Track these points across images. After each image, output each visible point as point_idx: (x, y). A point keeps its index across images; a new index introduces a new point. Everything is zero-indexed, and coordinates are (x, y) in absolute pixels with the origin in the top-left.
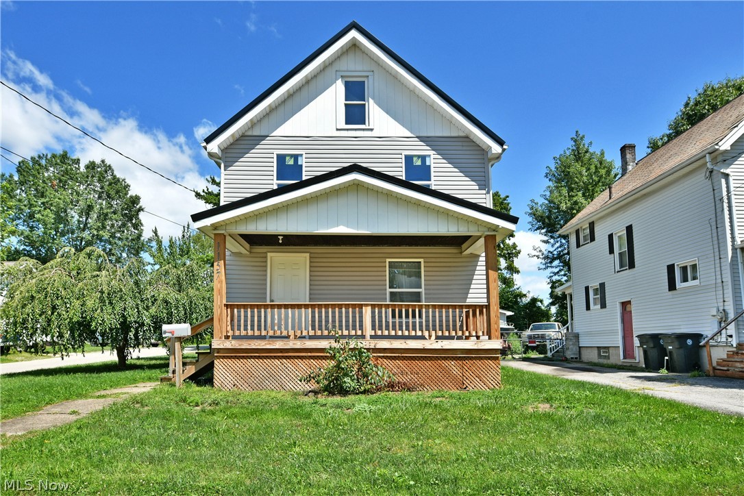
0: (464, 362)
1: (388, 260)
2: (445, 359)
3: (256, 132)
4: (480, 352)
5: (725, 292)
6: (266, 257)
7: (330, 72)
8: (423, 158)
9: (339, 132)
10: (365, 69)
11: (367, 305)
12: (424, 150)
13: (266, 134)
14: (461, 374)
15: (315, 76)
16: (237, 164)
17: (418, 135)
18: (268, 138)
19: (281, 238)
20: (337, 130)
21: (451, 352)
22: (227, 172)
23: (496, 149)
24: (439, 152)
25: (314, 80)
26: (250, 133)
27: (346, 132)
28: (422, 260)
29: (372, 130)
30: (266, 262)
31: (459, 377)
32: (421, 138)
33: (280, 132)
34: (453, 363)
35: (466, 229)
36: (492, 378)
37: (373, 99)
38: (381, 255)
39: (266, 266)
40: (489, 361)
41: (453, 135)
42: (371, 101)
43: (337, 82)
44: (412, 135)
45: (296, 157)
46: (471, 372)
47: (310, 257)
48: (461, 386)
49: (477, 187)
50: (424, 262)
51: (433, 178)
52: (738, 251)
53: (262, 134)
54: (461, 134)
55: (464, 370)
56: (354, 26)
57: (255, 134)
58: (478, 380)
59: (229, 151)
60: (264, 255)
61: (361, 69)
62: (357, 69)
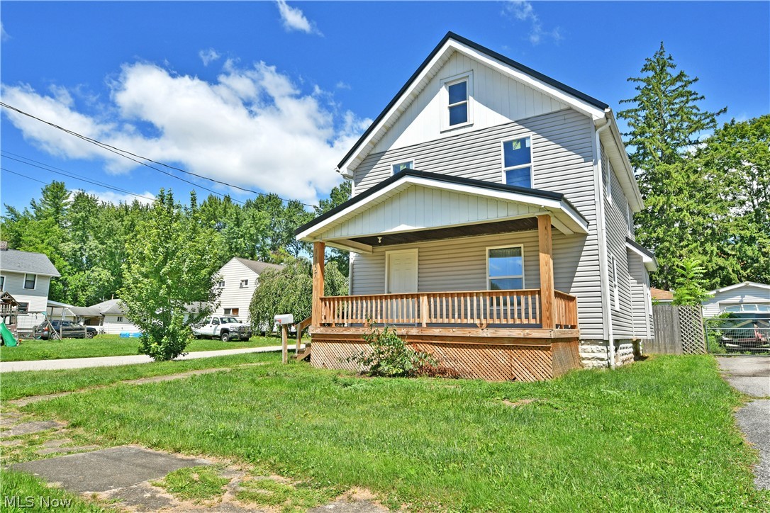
0: (513, 352)
1: (488, 248)
2: (493, 347)
3: (378, 150)
4: (528, 342)
6: (384, 255)
7: (436, 82)
8: (523, 141)
9: (443, 134)
10: (466, 70)
11: (423, 295)
12: (524, 133)
13: (385, 150)
14: (509, 364)
15: (423, 90)
16: (364, 179)
17: (517, 119)
18: (387, 153)
19: (380, 238)
20: (442, 132)
21: (498, 341)
22: (357, 188)
23: (597, 114)
24: (538, 131)
25: (422, 94)
26: (373, 152)
27: (449, 133)
28: (522, 245)
29: (472, 125)
30: (384, 259)
31: (507, 366)
32: (519, 122)
33: (397, 144)
34: (500, 352)
35: (516, 212)
36: (543, 370)
37: (473, 96)
38: (482, 244)
39: (384, 263)
40: (540, 351)
41: (554, 110)
42: (471, 98)
43: (441, 90)
44: (512, 121)
45: (408, 164)
46: (519, 363)
47: (419, 252)
48: (510, 377)
49: (582, 160)
50: (524, 247)
51: (532, 159)
53: (382, 151)
54: (563, 107)
55: (513, 360)
56: (451, 35)
57: (377, 152)
58: (528, 372)
59: (358, 170)
60: (382, 254)
61: (462, 72)
62: (459, 73)
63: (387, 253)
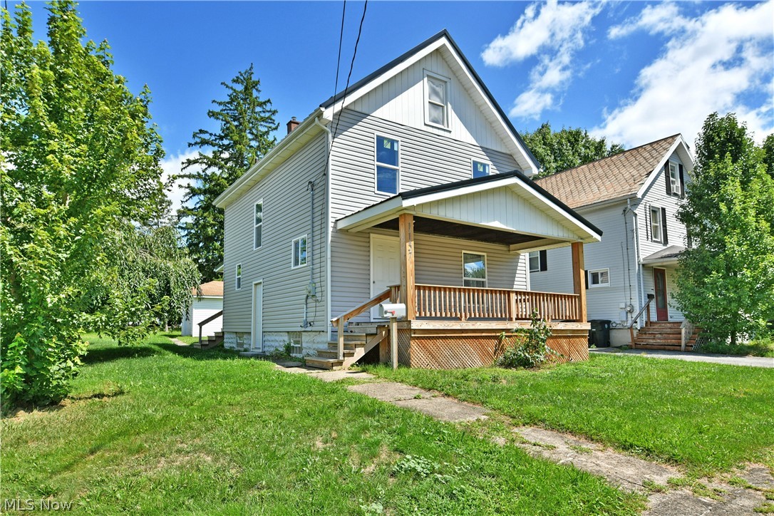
0: (570, 340)
1: (463, 252)
2: (561, 337)
4: (579, 332)
5: (632, 292)
6: (369, 238)
8: (484, 166)
9: (426, 127)
10: (445, 74)
12: (485, 159)
13: (367, 113)
14: (568, 349)
16: (341, 136)
17: (482, 146)
18: (369, 117)
20: (425, 124)
21: (564, 333)
22: (334, 144)
24: (493, 163)
25: (406, 72)
26: (352, 108)
27: (431, 128)
28: (485, 254)
29: (450, 132)
30: (369, 242)
32: (485, 149)
33: (379, 113)
34: (564, 341)
36: (584, 352)
37: (451, 103)
38: (458, 247)
40: (582, 339)
41: (503, 151)
42: (449, 105)
43: (423, 80)
44: (477, 145)
45: (392, 142)
46: (573, 348)
48: (568, 358)
50: (487, 256)
52: (641, 266)
53: (364, 111)
55: (570, 346)
56: (444, 34)
57: (357, 109)
58: (577, 354)
60: (367, 235)
61: (442, 74)
62: (439, 73)
63: (371, 235)
